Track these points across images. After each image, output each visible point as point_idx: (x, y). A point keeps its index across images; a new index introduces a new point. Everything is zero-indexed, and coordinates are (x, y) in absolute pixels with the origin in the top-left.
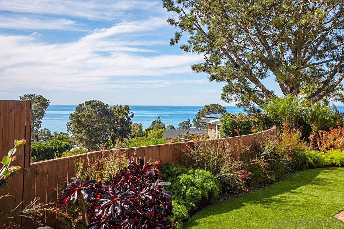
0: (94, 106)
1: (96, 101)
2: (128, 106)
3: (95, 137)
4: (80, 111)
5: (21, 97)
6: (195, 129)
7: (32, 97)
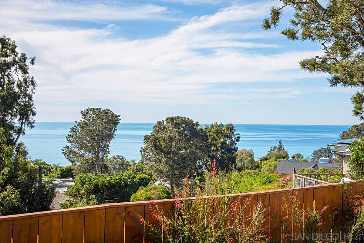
0: (178, 124)
1: (180, 118)
2: (231, 125)
3: (180, 168)
4: (158, 132)
5: (82, 112)
6: (328, 161)
7: (97, 112)
